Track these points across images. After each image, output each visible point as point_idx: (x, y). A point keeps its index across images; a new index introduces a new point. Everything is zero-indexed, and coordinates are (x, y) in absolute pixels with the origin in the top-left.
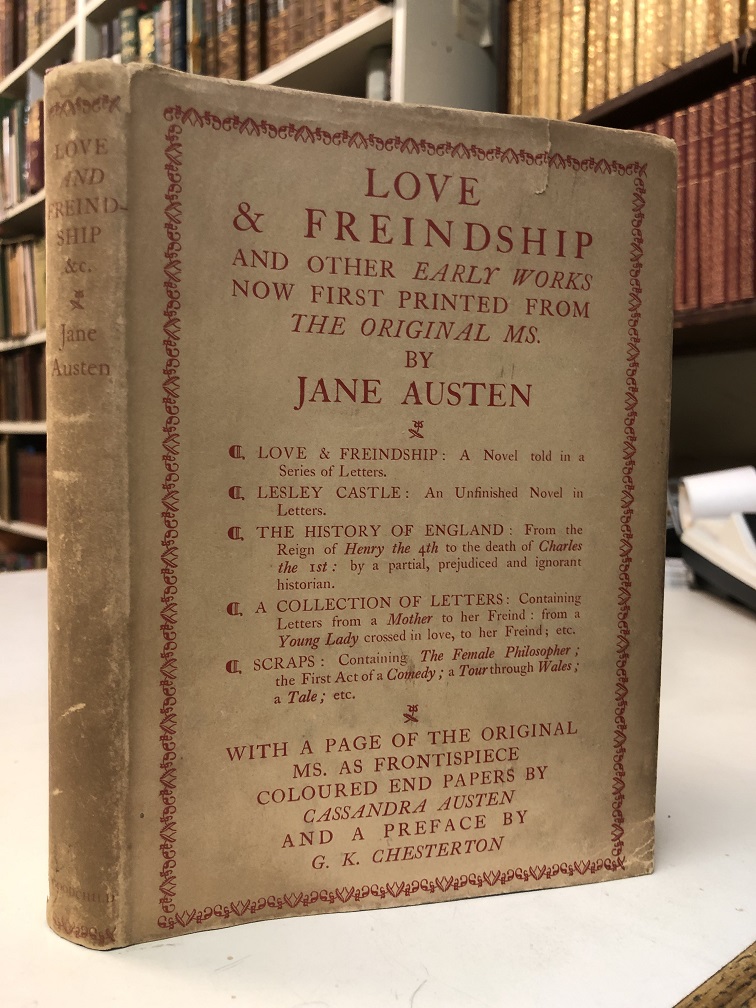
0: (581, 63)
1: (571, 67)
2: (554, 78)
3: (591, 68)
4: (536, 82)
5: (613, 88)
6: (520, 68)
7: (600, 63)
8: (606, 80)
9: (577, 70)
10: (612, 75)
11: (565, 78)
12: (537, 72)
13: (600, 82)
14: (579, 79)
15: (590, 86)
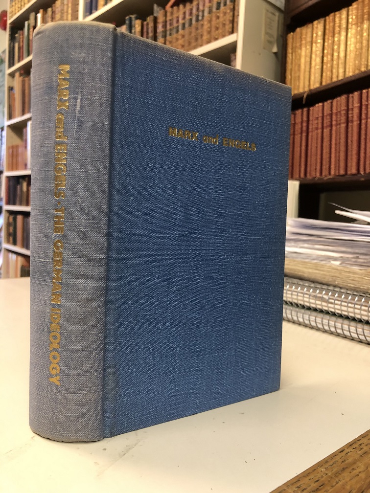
0: (320, 64)
1: (315, 65)
2: (308, 69)
3: (325, 67)
4: (299, 70)
5: (335, 76)
6: (292, 64)
7: (329, 65)
8: (332, 72)
9: (318, 67)
10: (334, 71)
11: (313, 70)
12: (299, 66)
13: (329, 73)
14: (319, 72)
15: (324, 74)
